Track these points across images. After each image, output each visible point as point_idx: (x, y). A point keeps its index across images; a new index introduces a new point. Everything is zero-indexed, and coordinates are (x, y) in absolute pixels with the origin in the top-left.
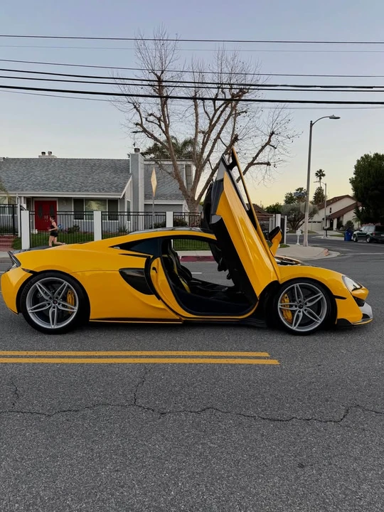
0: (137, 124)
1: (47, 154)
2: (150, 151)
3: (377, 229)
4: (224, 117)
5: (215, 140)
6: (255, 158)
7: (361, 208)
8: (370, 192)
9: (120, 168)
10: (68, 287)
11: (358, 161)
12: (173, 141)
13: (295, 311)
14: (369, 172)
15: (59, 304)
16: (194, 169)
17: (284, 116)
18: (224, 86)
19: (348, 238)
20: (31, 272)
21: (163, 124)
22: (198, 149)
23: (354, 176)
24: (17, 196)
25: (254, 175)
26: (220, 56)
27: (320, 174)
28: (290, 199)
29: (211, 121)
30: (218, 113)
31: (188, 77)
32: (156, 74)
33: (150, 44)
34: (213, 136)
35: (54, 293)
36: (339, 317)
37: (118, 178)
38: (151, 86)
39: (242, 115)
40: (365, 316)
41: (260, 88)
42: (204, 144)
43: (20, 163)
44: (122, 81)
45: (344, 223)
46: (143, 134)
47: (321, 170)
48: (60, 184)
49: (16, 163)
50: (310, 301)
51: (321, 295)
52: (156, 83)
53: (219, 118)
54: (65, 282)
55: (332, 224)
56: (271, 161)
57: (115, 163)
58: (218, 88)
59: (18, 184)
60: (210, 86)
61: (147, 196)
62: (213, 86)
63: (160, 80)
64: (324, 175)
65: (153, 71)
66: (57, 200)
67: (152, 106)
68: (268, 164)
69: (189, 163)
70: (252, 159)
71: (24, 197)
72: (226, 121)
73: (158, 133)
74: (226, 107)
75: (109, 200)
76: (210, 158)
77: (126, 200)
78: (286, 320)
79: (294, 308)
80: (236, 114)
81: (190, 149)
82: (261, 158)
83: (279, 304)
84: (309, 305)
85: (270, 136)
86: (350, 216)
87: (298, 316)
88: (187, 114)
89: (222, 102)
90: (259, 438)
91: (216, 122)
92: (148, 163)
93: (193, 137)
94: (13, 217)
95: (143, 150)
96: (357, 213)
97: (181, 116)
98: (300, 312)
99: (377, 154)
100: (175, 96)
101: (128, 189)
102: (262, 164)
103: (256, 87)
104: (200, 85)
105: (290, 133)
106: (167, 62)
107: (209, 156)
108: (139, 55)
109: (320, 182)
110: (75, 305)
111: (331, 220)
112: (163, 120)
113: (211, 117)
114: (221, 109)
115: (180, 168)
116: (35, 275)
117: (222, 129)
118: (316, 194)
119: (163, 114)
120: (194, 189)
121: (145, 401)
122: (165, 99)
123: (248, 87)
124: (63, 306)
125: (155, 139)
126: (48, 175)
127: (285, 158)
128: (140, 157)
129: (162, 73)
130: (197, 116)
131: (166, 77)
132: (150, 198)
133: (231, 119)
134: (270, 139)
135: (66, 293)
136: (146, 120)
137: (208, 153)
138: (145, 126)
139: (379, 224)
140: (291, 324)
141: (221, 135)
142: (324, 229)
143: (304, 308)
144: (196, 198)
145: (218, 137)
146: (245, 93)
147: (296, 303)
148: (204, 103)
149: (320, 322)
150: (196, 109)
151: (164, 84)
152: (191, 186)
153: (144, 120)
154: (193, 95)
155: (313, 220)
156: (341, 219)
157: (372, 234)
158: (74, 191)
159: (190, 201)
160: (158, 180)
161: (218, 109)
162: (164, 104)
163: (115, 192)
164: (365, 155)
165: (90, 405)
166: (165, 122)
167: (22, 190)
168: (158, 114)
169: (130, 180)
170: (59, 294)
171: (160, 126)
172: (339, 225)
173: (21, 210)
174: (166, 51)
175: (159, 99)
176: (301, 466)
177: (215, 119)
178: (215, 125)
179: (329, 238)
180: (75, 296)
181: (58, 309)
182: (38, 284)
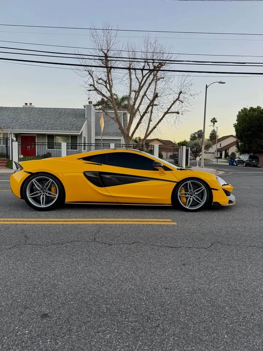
0: (91, 85)
1: (28, 105)
2: (99, 104)
3: (250, 157)
4: (149, 81)
5: (143, 97)
6: (169, 109)
7: (240, 144)
8: (245, 132)
9: (79, 115)
10: (52, 182)
11: (239, 112)
12: (115, 97)
13: (188, 197)
14: (245, 119)
15: (47, 193)
16: (129, 115)
17: (188, 81)
18: (149, 61)
19: (231, 164)
20: (29, 173)
21: (108, 85)
22: (132, 103)
23: (236, 122)
24: (9, 132)
25: (169, 120)
26: (146, 41)
27: (214, 121)
28: (193, 138)
29: (140, 83)
30: (145, 78)
31: (125, 54)
32: (104, 52)
33: (100, 33)
34: (142, 93)
35: (43, 186)
36: (214, 200)
37: (78, 121)
38: (101, 60)
39: (161, 80)
40: (230, 202)
41: (172, 62)
42: (136, 99)
43: (11, 110)
44: (81, 57)
45: (230, 154)
46: (95, 91)
47: (214, 118)
48: (39, 125)
49: (8, 110)
50: (197, 192)
51: (203, 188)
52: (104, 58)
53: (145, 82)
54: (50, 179)
55: (221, 155)
56: (180, 111)
57: (75, 111)
58: (145, 62)
59: (10, 124)
60: (139, 60)
61: (97, 134)
62: (141, 60)
63: (106, 56)
64: (216, 121)
65: (102, 50)
66: (36, 135)
67: (101, 73)
68: (178, 113)
69: (125, 111)
70: (167, 110)
71: (14, 133)
72: (150, 84)
73: (105, 91)
74: (150, 74)
75: (71, 136)
76: (140, 108)
77: (83, 135)
78: (182, 202)
79: (187, 196)
80: (157, 79)
81: (126, 102)
82: (173, 109)
83: (179, 193)
84: (196, 193)
85: (179, 95)
86: (233, 149)
87: (190, 200)
88: (124, 79)
89: (147, 71)
90: (163, 254)
91: (144, 84)
92: (98, 111)
93: (128, 94)
94: (7, 146)
95: (94, 102)
96: (238, 146)
97: (120, 80)
98: (191, 198)
99: (251, 108)
100: (116, 67)
101: (84, 129)
102: (174, 112)
103: (170, 62)
104: (133, 60)
105: (192, 93)
106: (111, 44)
107: (139, 107)
108: (92, 39)
109: (214, 126)
110: (56, 193)
111: (221, 152)
112: (108, 83)
113: (140, 80)
114: (147, 76)
115: (119, 115)
116: (32, 175)
117: (147, 89)
118: (211, 134)
119: (109, 79)
120: (129, 129)
121: (100, 239)
122: (109, 69)
123: (164, 62)
124: (49, 194)
125: (103, 95)
126: (30, 118)
127: (189, 109)
128: (93, 107)
129: (108, 51)
130: (131, 80)
131: (110, 54)
132: (99, 135)
133: (154, 83)
134: (179, 96)
135: (51, 186)
136: (97, 82)
137: (138, 105)
138: (96, 86)
139: (252, 154)
140: (186, 205)
141: (147, 93)
142: (216, 158)
143: (194, 195)
144: (130, 135)
145: (145, 94)
146: (163, 65)
147: (188, 193)
148: (135, 72)
149: (203, 204)
150: (130, 76)
151: (109, 59)
152: (126, 127)
153: (95, 82)
154: (128, 66)
155: (209, 152)
156: (227, 151)
157: (247, 161)
158: (48, 130)
159: (126, 137)
160: (105, 122)
161: (145, 76)
162: (109, 72)
163: (76, 130)
164: (244, 108)
165: (69, 241)
166: (109, 84)
167: (12, 129)
168: (105, 79)
169: (86, 122)
170: (47, 187)
171: (106, 86)
172: (226, 155)
173: (12, 141)
174: (110, 37)
175: (106, 69)
176: (184, 265)
177: (143, 83)
178: (143, 86)
179: (219, 163)
180: (56, 188)
181: (46, 196)
182: (34, 180)
